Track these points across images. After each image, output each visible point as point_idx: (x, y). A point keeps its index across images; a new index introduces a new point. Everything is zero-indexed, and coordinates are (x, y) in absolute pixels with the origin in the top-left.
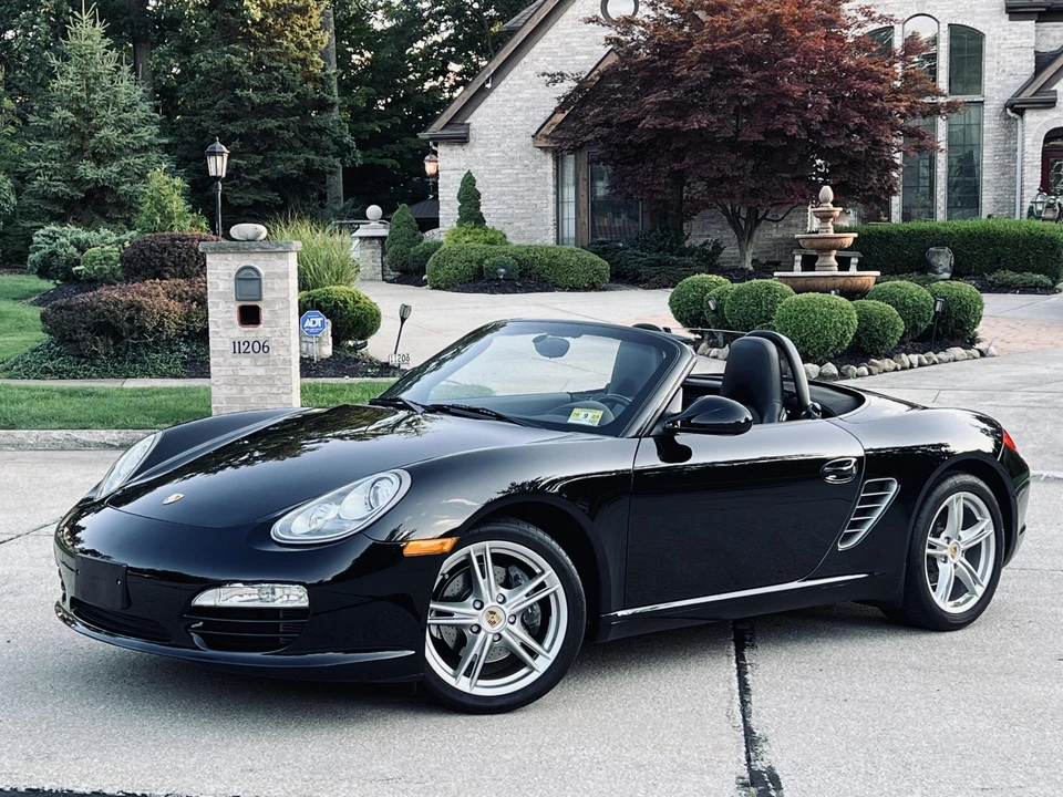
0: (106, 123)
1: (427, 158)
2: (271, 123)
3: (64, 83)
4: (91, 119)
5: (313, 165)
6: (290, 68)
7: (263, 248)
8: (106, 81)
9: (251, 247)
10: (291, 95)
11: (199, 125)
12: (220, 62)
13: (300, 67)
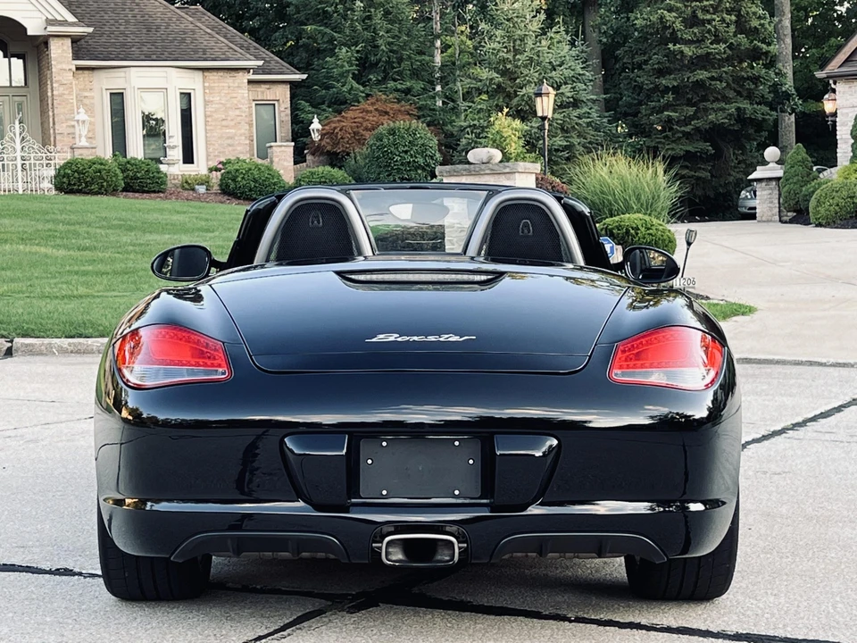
0: (529, 82)
1: (826, 96)
2: (702, 75)
3: (492, 46)
4: (515, 79)
5: (745, 113)
6: (723, 20)
7: (492, 170)
8: (530, 42)
9: (481, 170)
10: (725, 46)
11: (635, 81)
12: (654, 18)
13: (733, 18)
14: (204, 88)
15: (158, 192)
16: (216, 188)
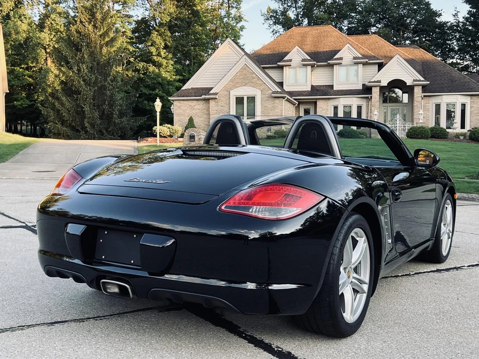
14: (471, 102)
15: (445, 138)
16: (468, 138)
